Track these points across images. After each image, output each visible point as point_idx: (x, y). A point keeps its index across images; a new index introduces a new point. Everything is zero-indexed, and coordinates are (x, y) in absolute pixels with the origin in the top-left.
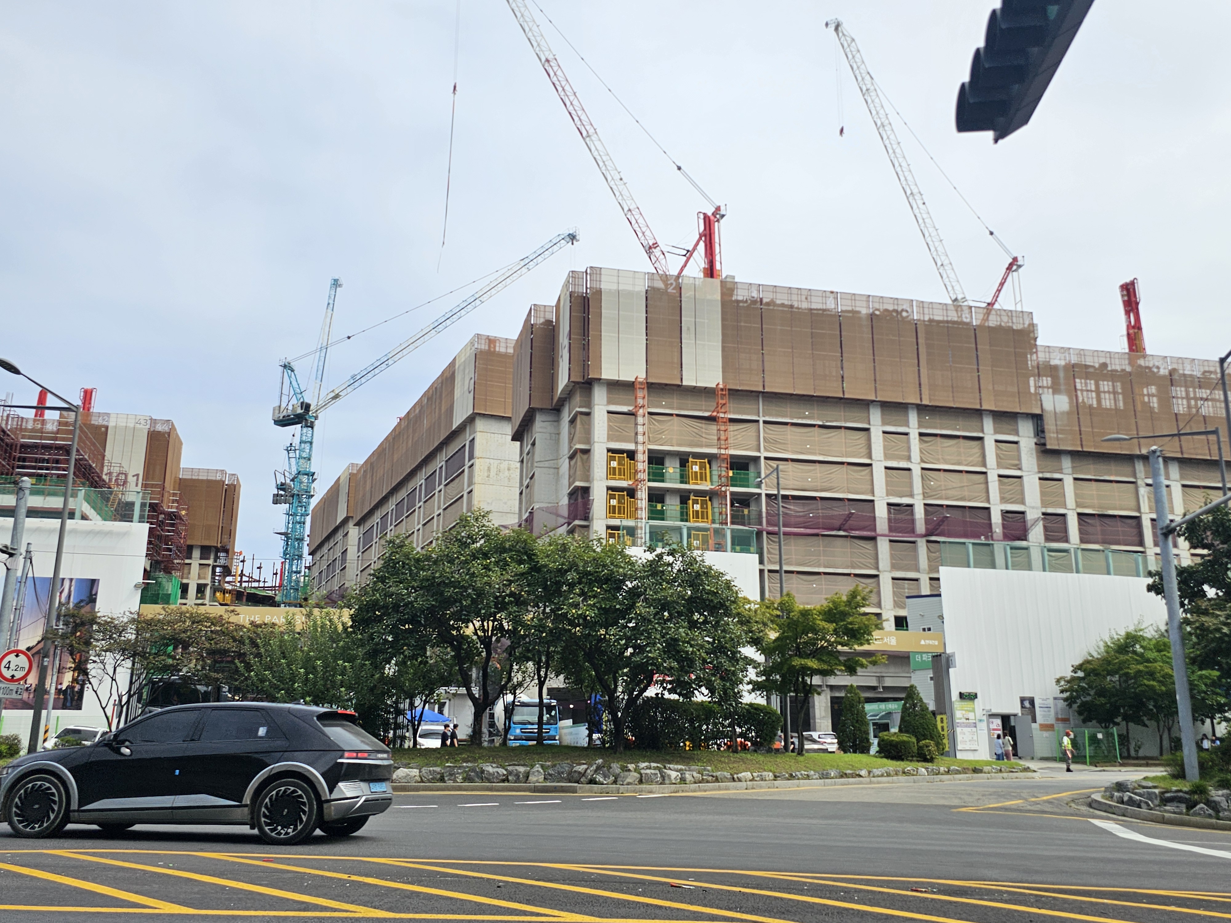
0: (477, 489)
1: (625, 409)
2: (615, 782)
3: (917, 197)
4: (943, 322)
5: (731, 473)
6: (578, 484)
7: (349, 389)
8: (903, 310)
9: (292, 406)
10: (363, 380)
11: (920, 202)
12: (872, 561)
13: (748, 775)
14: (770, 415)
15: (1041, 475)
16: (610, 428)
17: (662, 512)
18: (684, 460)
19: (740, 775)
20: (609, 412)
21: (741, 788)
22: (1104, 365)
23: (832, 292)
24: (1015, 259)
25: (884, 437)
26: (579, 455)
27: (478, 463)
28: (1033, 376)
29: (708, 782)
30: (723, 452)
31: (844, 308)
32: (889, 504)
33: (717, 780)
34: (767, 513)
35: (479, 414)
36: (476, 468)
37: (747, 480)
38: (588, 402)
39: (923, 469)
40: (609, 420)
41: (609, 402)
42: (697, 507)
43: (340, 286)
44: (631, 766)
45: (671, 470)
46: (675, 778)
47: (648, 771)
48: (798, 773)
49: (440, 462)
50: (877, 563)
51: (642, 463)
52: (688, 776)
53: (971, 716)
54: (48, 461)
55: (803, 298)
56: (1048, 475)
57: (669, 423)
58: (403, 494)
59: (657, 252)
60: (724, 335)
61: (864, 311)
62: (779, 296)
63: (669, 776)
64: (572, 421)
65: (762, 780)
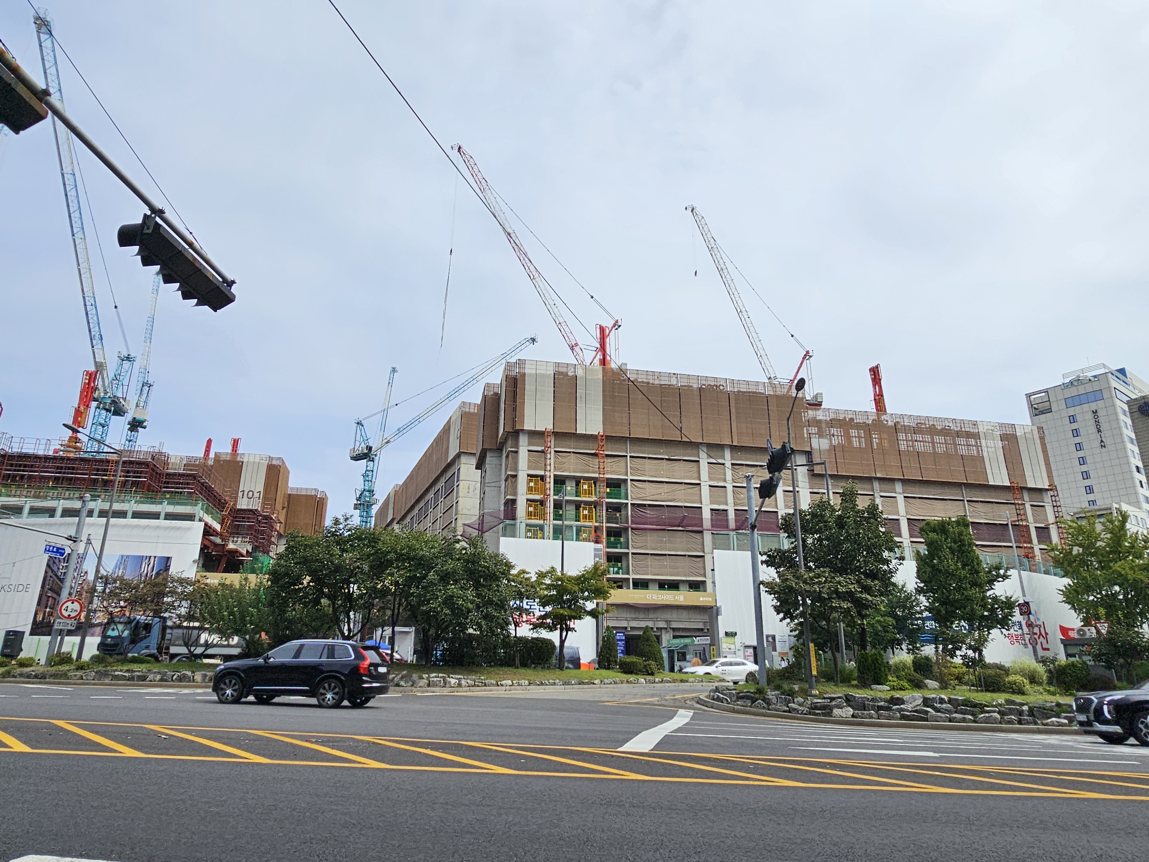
0: (460, 500)
1: (539, 449)
2: (412, 686)
3: (744, 313)
4: (746, 392)
5: (608, 490)
6: (509, 497)
7: (396, 437)
8: (720, 385)
9: (362, 448)
10: (404, 431)
11: (746, 317)
12: (700, 547)
13: (509, 682)
14: (634, 452)
15: (811, 490)
16: (529, 461)
17: (561, 515)
18: (578, 481)
19: (502, 682)
20: (529, 451)
21: (502, 690)
22: (852, 419)
23: (674, 374)
24: (808, 352)
25: (709, 466)
26: (510, 478)
27: (461, 483)
28: (806, 427)
29: (478, 686)
30: (601, 476)
31: (682, 384)
32: (712, 510)
33: (485, 685)
34: (632, 516)
35: (463, 452)
36: (461, 487)
37: (620, 494)
38: (517, 445)
39: (734, 487)
40: (529, 455)
41: (530, 444)
42: (586, 512)
43: (397, 371)
44: (425, 676)
45: (569, 488)
46: (454, 684)
47: (435, 679)
48: (546, 681)
49: (441, 483)
50: (704, 548)
51: (550, 484)
52: (463, 682)
53: (732, 647)
54: (182, 483)
55: (656, 377)
56: (816, 490)
57: (569, 457)
58: (422, 504)
59: (577, 349)
60: (603, 401)
61: (695, 386)
62: (640, 376)
63: (450, 682)
64: (507, 457)
65: (519, 685)
